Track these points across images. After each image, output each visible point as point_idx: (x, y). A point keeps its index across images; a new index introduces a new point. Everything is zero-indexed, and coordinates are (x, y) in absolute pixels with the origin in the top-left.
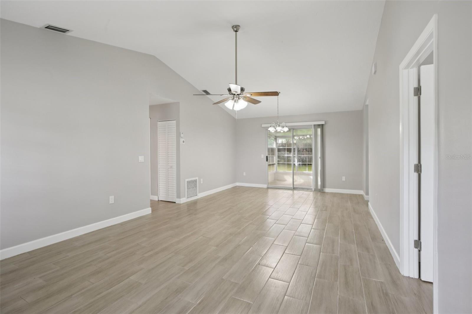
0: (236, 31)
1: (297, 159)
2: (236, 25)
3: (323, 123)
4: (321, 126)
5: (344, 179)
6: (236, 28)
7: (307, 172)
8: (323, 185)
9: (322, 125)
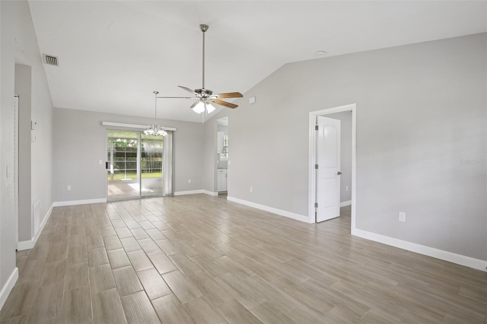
0: (204, 31)
1: (113, 165)
2: (206, 25)
3: (174, 129)
4: (171, 132)
5: (190, 181)
6: (205, 28)
7: (125, 179)
8: (173, 190)
9: (173, 131)
